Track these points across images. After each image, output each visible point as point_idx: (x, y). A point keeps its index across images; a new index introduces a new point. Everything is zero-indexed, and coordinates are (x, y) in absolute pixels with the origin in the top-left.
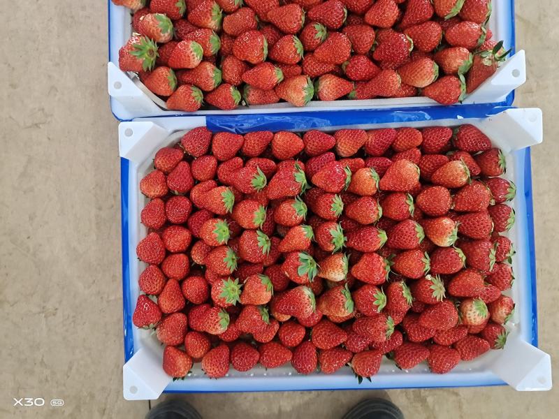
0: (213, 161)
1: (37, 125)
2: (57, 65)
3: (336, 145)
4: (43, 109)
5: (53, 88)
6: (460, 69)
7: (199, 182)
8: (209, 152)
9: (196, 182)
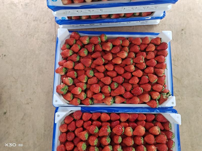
0: (82, 122)
1: (28, 103)
2: (37, 85)
3: (120, 118)
4: (31, 99)
5: (35, 92)
6: (157, 99)
7: (78, 128)
8: (81, 119)
9: (77, 128)
